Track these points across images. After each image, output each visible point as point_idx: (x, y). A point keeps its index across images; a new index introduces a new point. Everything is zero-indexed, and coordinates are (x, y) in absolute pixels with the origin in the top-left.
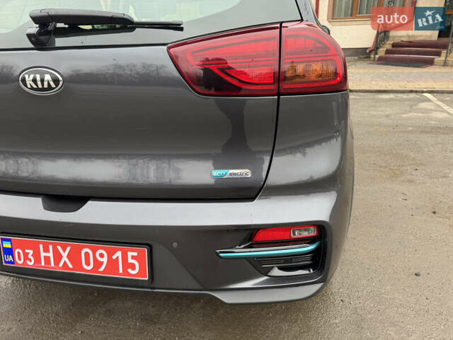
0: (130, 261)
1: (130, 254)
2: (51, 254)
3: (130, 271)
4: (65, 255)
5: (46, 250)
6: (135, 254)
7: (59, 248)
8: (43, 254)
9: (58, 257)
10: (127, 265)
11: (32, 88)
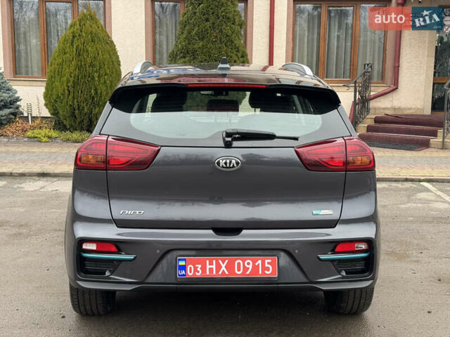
0: (267, 265)
1: (267, 261)
2: (214, 267)
3: (266, 272)
4: (223, 266)
5: (211, 264)
6: (270, 261)
7: (220, 262)
8: (208, 267)
9: (219, 267)
10: (264, 268)
11: (223, 167)
